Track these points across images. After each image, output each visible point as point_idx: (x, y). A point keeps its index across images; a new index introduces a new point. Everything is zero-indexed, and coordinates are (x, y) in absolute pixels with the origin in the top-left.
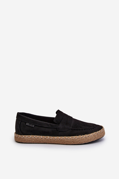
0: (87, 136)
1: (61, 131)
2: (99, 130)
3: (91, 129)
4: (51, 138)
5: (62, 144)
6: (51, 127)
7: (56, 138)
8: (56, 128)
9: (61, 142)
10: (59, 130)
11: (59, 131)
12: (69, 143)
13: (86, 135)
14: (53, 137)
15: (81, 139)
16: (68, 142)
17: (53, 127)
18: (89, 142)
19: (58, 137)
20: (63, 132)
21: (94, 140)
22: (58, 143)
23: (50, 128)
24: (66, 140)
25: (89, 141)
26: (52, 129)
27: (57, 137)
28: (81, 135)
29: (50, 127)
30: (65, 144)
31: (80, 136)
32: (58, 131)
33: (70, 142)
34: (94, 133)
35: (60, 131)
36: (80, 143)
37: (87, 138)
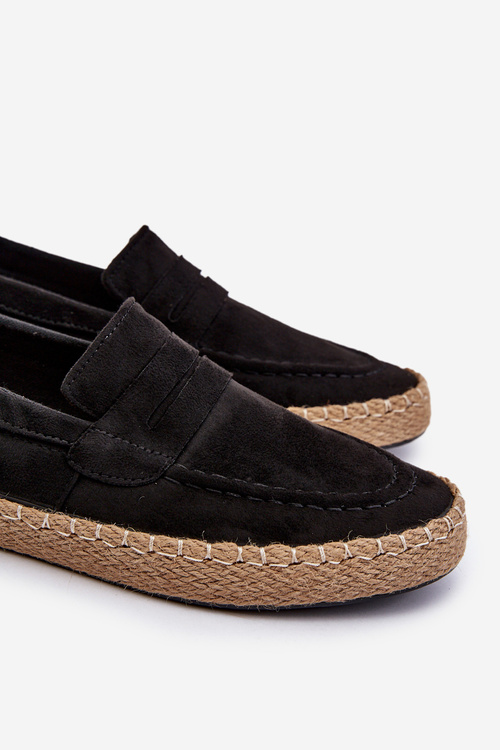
0: (283, 553)
1: (95, 476)
2: (398, 528)
3: (337, 503)
4: (15, 513)
5: (84, 574)
6: (25, 431)
7: (46, 518)
8: (65, 448)
9: (81, 557)
10: (78, 467)
11: (82, 477)
12: (135, 582)
13: (280, 549)
14: (29, 511)
15: (235, 569)
16: (127, 574)
17: (40, 435)
18: (295, 603)
19: (62, 518)
20: (111, 485)
21: (340, 598)
22: (63, 563)
23: (21, 437)
24: (118, 553)
25: (297, 599)
26: (35, 447)
27: (57, 516)
28: (241, 542)
29: (16, 429)
30: (109, 577)
31: (224, 545)
32: (71, 469)
33: (143, 576)
34: (347, 547)
35: (86, 472)
36: (220, 601)
37: (279, 571)
